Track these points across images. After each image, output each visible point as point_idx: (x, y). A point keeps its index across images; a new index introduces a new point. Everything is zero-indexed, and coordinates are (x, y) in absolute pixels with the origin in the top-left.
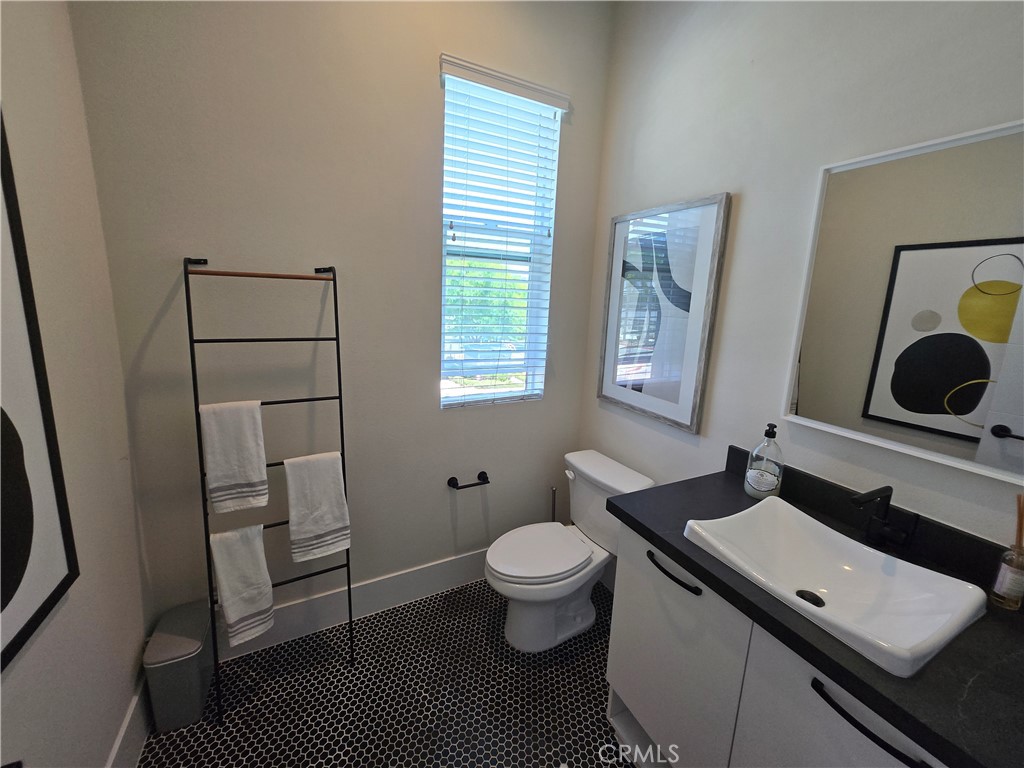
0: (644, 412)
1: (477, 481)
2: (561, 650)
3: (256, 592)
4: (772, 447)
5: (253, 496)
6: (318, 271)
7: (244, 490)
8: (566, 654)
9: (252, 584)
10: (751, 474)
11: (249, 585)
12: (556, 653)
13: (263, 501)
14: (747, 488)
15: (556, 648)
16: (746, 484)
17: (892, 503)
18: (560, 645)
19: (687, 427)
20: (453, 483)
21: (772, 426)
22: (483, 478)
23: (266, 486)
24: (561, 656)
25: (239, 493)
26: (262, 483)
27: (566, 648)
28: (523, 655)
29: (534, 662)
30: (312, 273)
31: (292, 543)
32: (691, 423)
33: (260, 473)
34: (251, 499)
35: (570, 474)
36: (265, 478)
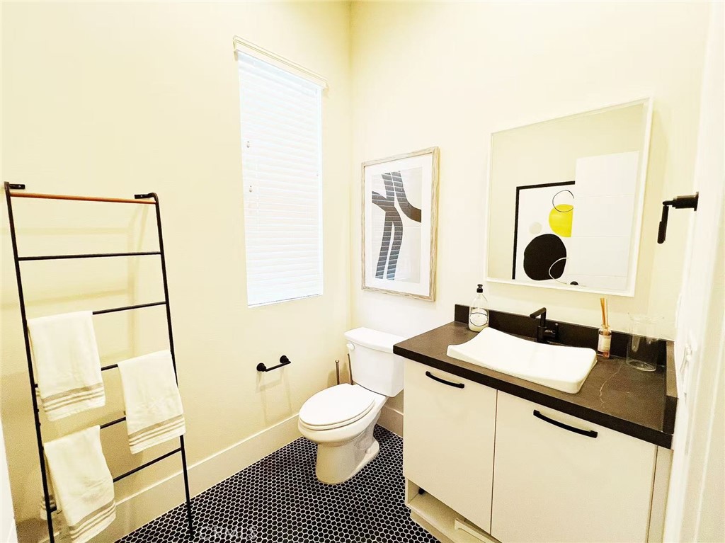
0: (397, 293)
1: (280, 363)
2: (361, 476)
3: (98, 488)
4: (482, 298)
5: (89, 399)
6: (137, 197)
7: (80, 394)
8: (365, 477)
9: (93, 483)
10: (471, 317)
11: (89, 484)
12: (357, 478)
13: (100, 402)
14: (471, 326)
15: (357, 475)
16: (470, 324)
17: (547, 318)
18: (360, 472)
19: (428, 298)
20: (261, 368)
21: (480, 286)
22: (284, 361)
23: (103, 388)
24: (362, 479)
25: (75, 397)
26: (99, 385)
27: (364, 473)
28: (335, 487)
29: (344, 489)
30: (133, 198)
31: (130, 437)
32: (430, 294)
33: (94, 377)
34: (88, 401)
35: (350, 346)
36: (101, 381)
